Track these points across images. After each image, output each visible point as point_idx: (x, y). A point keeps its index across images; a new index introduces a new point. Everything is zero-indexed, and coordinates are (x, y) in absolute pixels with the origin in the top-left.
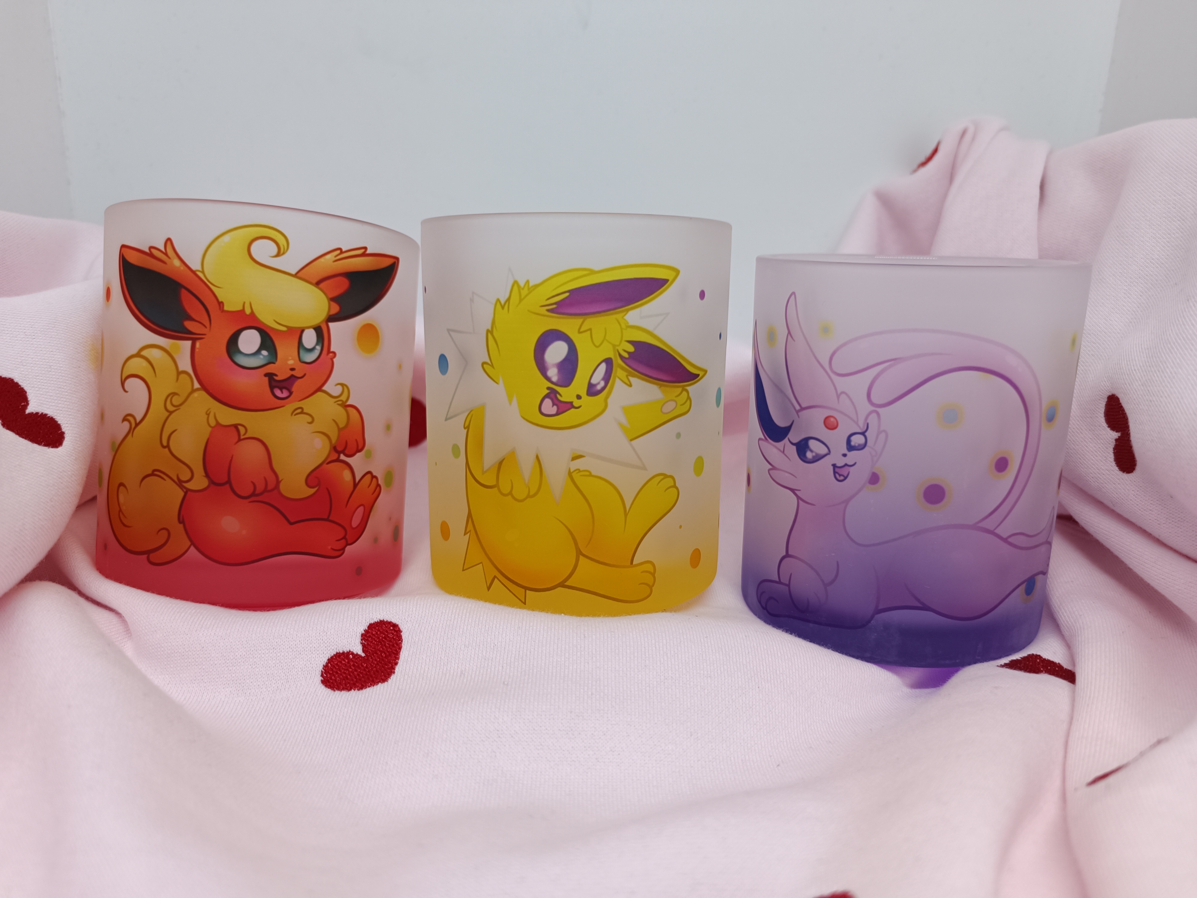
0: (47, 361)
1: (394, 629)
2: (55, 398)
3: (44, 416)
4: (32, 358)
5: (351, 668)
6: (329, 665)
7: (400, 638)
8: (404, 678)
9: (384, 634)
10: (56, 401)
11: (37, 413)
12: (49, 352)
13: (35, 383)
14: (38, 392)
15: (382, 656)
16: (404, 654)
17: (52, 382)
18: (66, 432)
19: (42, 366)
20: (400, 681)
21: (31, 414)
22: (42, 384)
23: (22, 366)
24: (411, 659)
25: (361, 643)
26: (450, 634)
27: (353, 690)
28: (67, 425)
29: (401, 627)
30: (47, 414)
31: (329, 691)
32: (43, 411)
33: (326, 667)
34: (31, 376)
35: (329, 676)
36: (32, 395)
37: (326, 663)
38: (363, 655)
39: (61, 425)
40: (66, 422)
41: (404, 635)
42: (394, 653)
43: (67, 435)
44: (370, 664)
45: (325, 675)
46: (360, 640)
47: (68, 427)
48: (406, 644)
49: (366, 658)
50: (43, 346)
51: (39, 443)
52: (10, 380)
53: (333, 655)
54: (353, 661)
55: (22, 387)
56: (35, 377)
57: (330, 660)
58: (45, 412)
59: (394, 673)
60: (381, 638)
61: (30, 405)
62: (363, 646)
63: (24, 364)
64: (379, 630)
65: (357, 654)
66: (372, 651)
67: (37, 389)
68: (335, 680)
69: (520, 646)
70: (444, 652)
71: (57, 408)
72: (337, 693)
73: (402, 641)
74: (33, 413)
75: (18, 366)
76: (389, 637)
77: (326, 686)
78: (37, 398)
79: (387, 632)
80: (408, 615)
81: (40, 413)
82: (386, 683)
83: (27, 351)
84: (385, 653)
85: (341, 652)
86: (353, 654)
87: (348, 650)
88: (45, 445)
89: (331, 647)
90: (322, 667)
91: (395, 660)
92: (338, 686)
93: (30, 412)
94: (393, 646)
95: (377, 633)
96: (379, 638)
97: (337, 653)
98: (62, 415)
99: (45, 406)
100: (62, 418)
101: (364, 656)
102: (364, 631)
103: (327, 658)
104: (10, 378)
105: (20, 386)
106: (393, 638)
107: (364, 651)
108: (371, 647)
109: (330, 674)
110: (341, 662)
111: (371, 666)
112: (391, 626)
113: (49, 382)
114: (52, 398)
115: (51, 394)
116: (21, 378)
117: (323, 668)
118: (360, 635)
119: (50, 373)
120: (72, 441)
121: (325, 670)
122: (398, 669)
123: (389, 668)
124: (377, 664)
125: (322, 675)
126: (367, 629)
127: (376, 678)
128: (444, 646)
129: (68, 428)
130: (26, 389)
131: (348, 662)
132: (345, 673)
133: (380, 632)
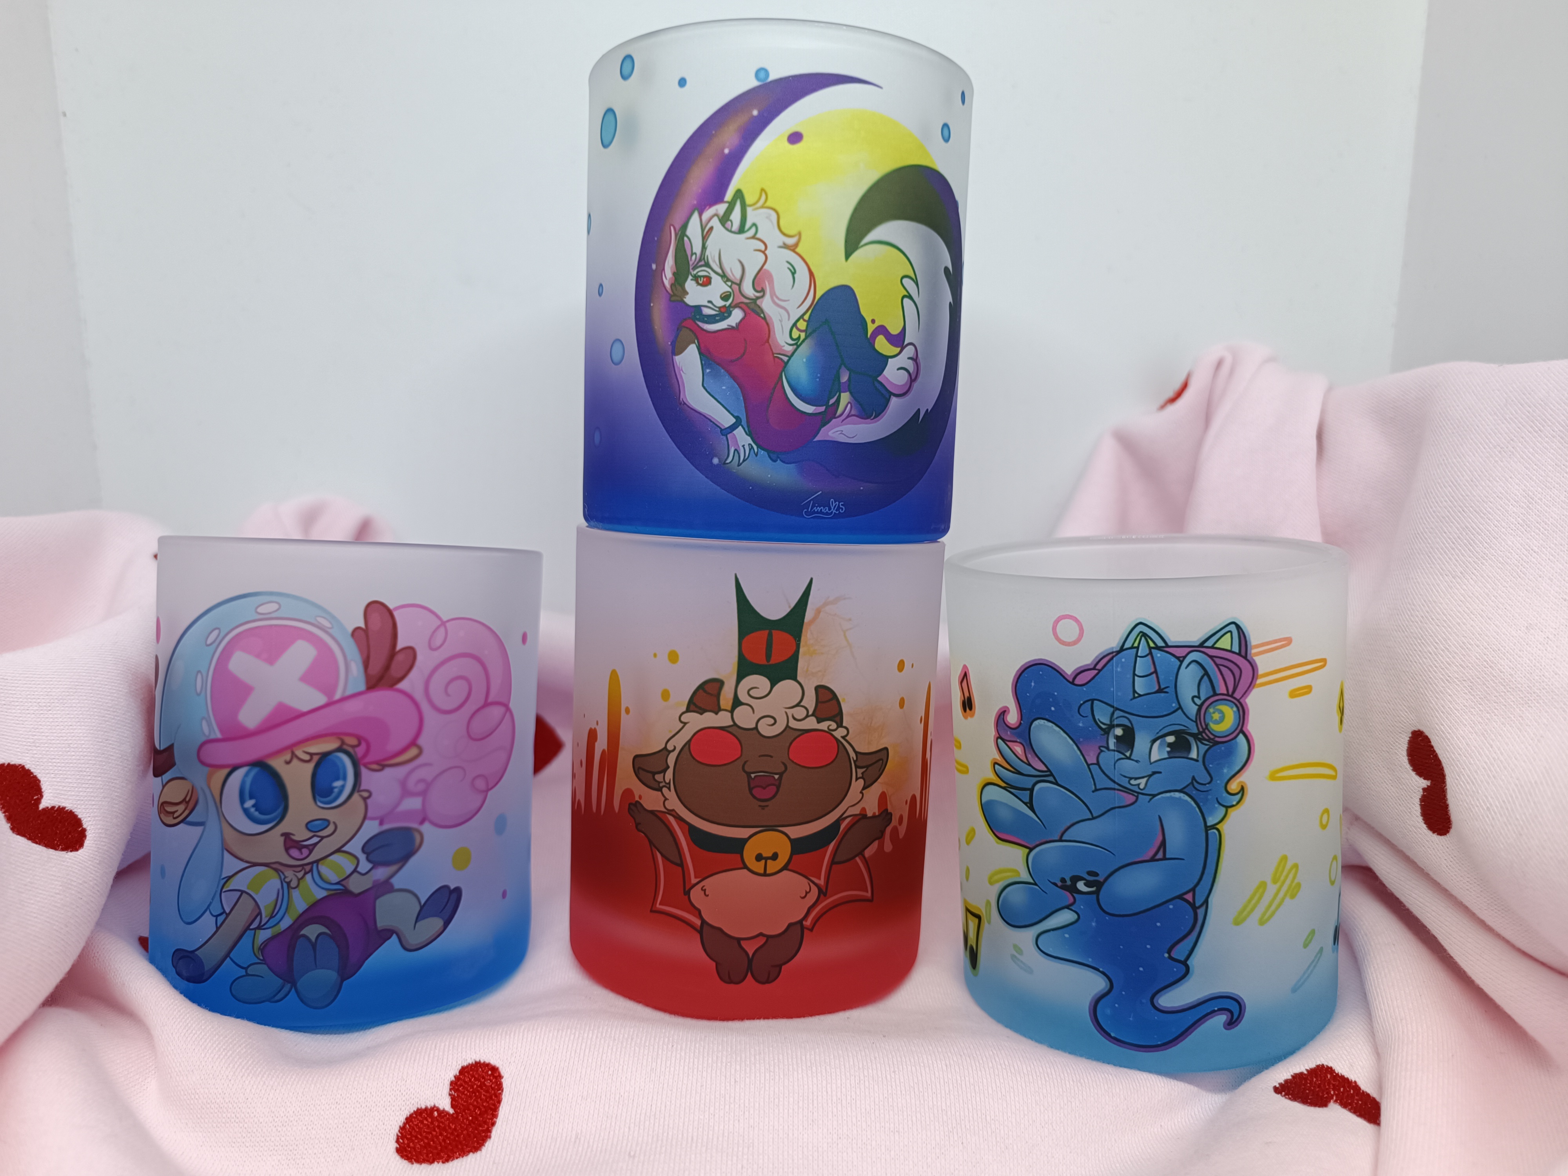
0: (65, 738)
1: (492, 1074)
2: (75, 785)
3: (61, 811)
4: (47, 736)
5: (435, 1131)
6: (407, 1126)
7: (500, 1087)
8: (502, 1146)
9: (479, 1081)
10: (76, 789)
11: (53, 807)
12: (67, 727)
13: (51, 768)
14: (54, 779)
15: (476, 1113)
16: (504, 1110)
17: (71, 765)
18: (88, 829)
19: (59, 745)
20: (497, 1150)
21: (46, 810)
22: (60, 768)
23: (34, 748)
24: (513, 1118)
25: (450, 1095)
26: (563, 1081)
27: (436, 1163)
28: (89, 819)
29: (503, 1071)
30: (65, 808)
31: (405, 1163)
32: (60, 804)
33: (402, 1128)
34: (45, 760)
35: (406, 1142)
36: (47, 783)
37: (404, 1123)
38: (451, 1111)
39: (82, 819)
40: (88, 815)
41: (506, 1082)
42: (491, 1109)
43: (89, 832)
44: (460, 1125)
45: (401, 1141)
46: (449, 1090)
47: (90, 821)
48: (507, 1095)
49: (455, 1116)
50: (60, 720)
51: (55, 848)
52: (21, 768)
53: (412, 1111)
54: (437, 1121)
55: (35, 774)
56: (50, 760)
57: (409, 1120)
58: (63, 805)
59: (490, 1137)
60: (475, 1086)
61: (44, 797)
62: (451, 1098)
63: (37, 745)
64: (473, 1076)
65: (444, 1111)
66: (463, 1105)
67: (52, 776)
68: (414, 1148)
69: (653, 1097)
70: (555, 1107)
71: (78, 798)
72: (416, 1166)
73: (502, 1091)
74: (48, 808)
75: (30, 748)
76: (485, 1085)
77: (402, 1157)
78: (53, 787)
79: (483, 1078)
80: (512, 1054)
81: (57, 807)
82: (479, 1152)
83: (41, 727)
84: (480, 1109)
85: (423, 1107)
86: (438, 1110)
87: (432, 1105)
88: (63, 850)
89: (410, 1100)
90: (398, 1128)
91: (492, 1119)
92: (417, 1157)
93: (44, 807)
94: (491, 1098)
95: (470, 1080)
96: (472, 1087)
97: (418, 1109)
98: (83, 807)
99: (62, 797)
100: (84, 811)
101: (453, 1114)
102: (455, 1077)
103: (405, 1117)
104: (20, 765)
105: (32, 773)
106: (491, 1086)
107: (453, 1106)
108: (462, 1099)
109: (407, 1139)
110: (422, 1122)
111: (461, 1127)
112: (490, 1069)
113: (67, 765)
114: (71, 785)
115: (70, 781)
116: (33, 762)
117: (399, 1131)
118: (449, 1083)
119: (69, 753)
120: (95, 839)
121: (401, 1133)
122: (496, 1132)
123: (483, 1131)
124: (470, 1124)
125: (397, 1141)
126: (458, 1074)
127: (467, 1146)
128: (556, 1098)
129: (90, 823)
130: (39, 776)
131: (432, 1123)
132: (427, 1138)
133: (475, 1078)
